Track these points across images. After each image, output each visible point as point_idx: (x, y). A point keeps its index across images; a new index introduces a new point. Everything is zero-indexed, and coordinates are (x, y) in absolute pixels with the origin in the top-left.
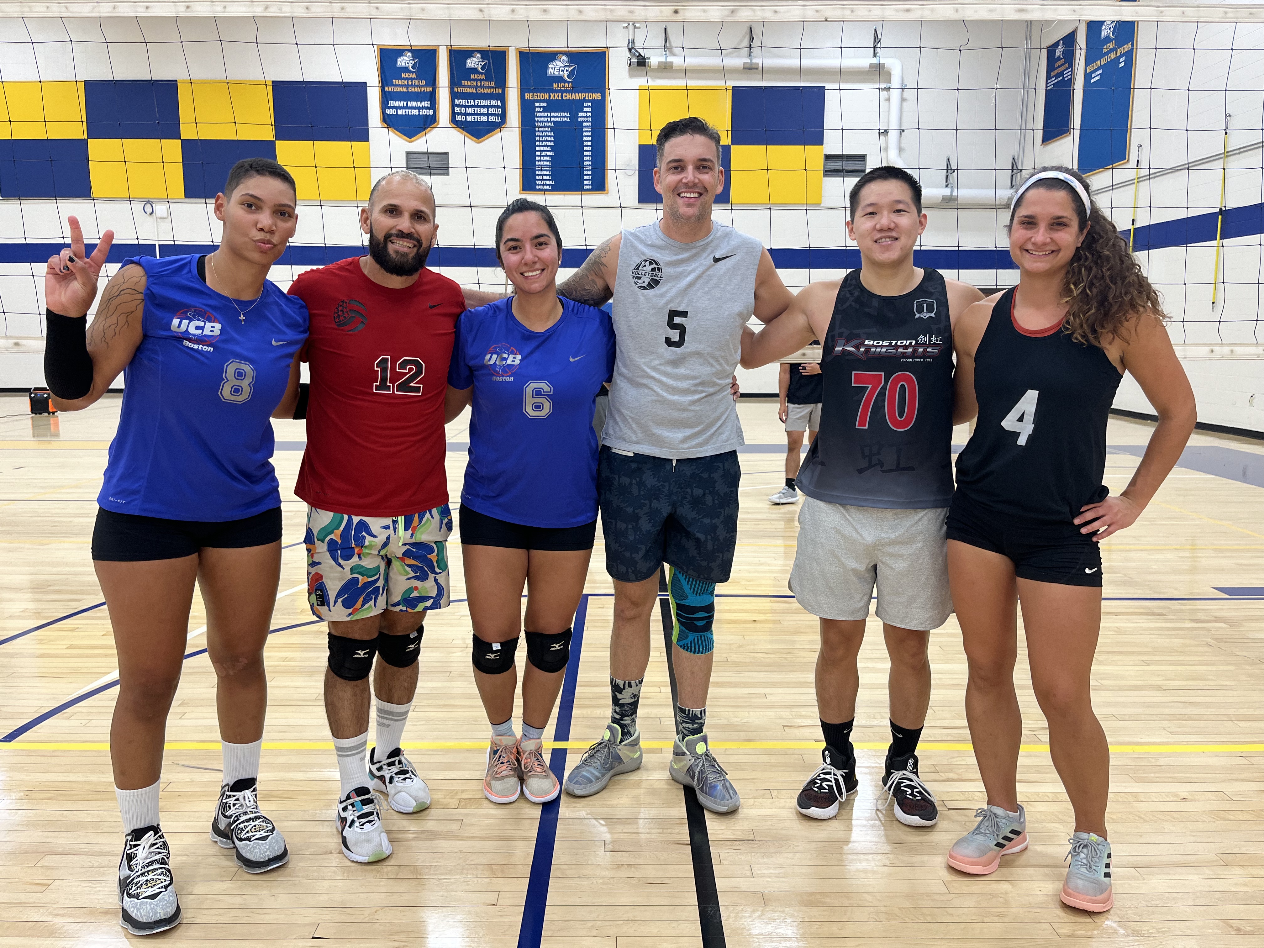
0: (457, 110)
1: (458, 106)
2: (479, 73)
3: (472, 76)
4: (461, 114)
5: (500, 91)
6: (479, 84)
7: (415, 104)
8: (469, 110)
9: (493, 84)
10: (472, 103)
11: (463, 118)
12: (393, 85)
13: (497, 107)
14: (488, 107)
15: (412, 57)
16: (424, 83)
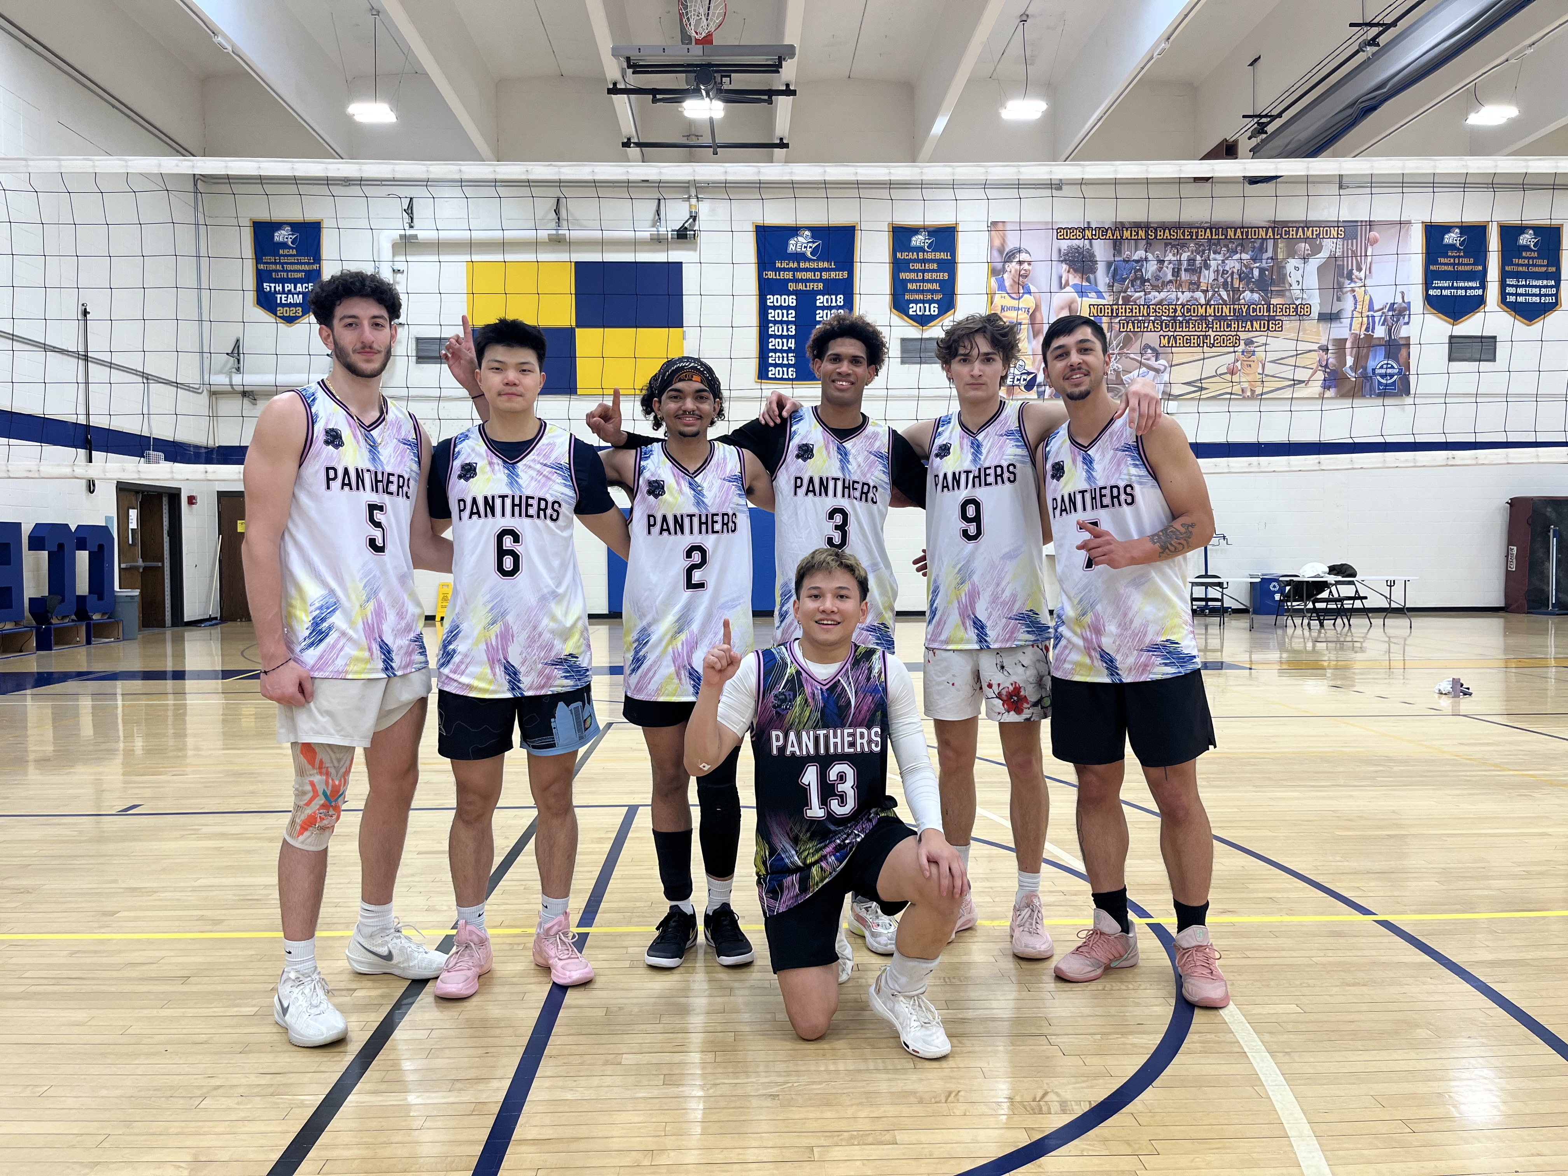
0: (1509, 290)
1: (1510, 286)
2: (1532, 250)
3: (1524, 254)
4: (1512, 294)
5: (1554, 269)
6: (1531, 262)
7: (1462, 284)
8: (1520, 290)
9: (1546, 262)
10: (1524, 283)
11: (1512, 299)
12: (1436, 263)
13: (1552, 287)
14: (1540, 287)
15: (1461, 233)
16: (1472, 259)
